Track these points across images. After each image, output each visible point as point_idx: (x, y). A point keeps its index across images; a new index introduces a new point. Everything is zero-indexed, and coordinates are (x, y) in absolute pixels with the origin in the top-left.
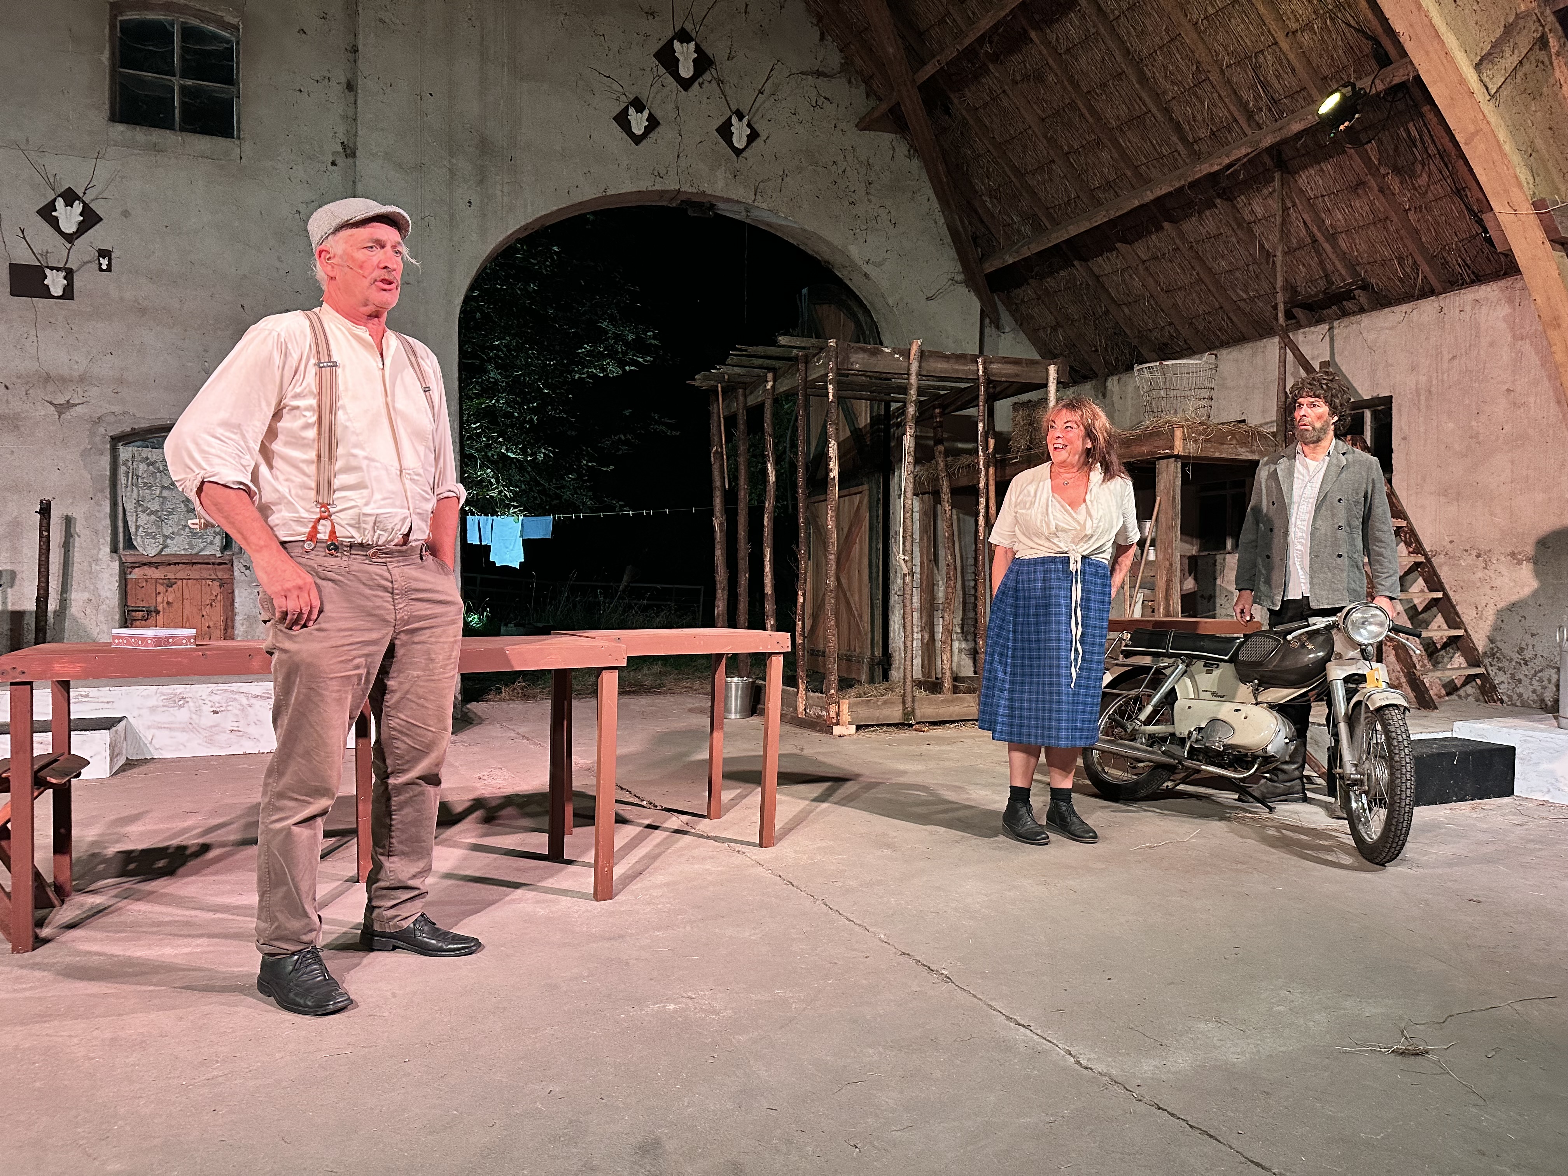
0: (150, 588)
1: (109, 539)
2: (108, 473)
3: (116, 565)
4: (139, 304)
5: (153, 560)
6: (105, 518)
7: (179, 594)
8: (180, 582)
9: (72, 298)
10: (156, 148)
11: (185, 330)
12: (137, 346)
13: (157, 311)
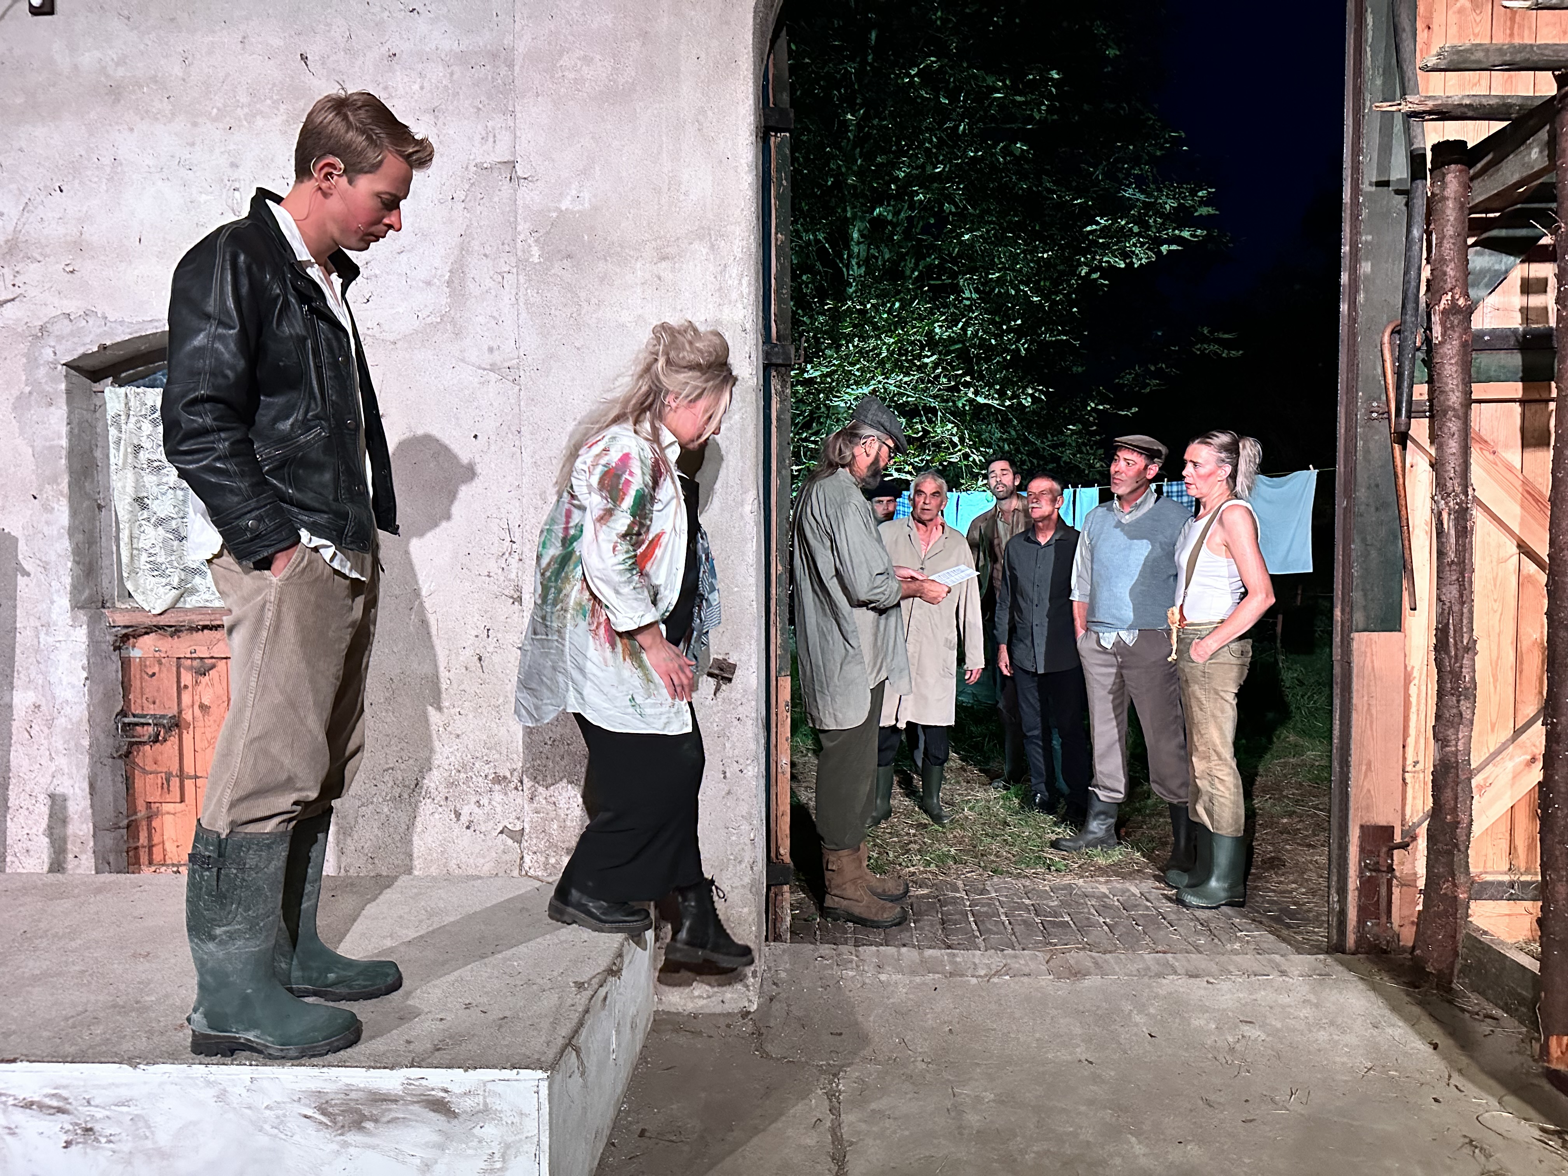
0: (167, 677)
1: (69, 580)
2: (64, 442)
3: (83, 634)
4: (108, 76)
5: (163, 621)
6: (60, 537)
7: (220, 690)
8: (221, 664)
11: (195, 124)
12: (108, 170)
13: (141, 87)
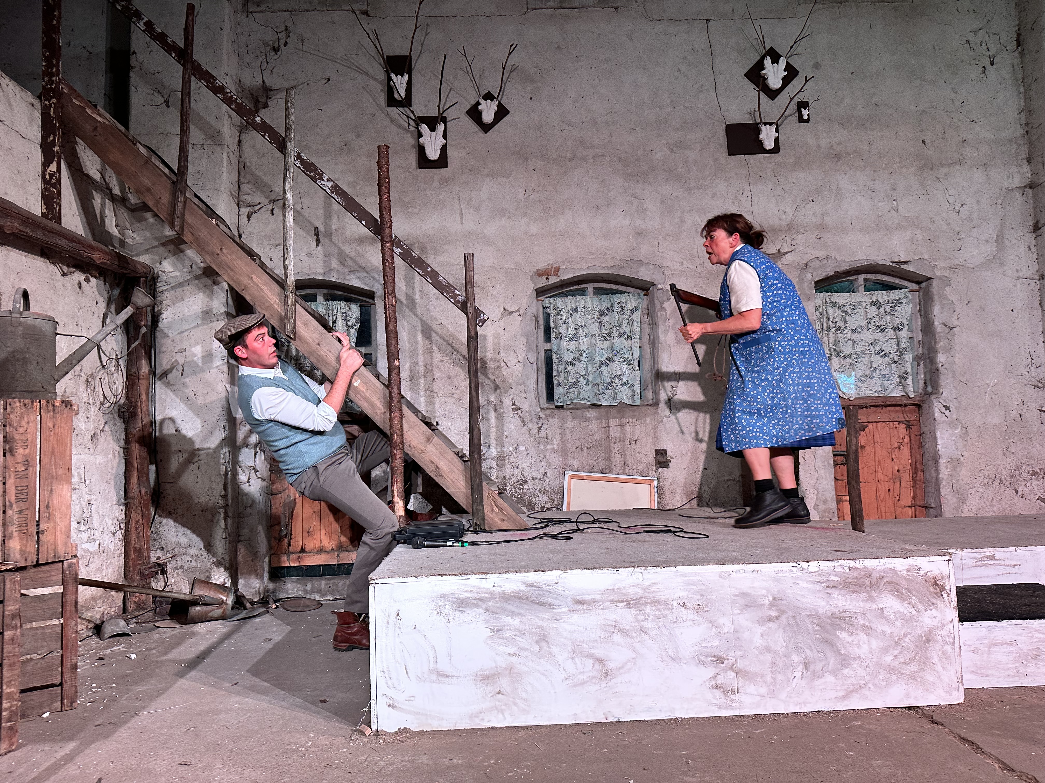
4: (834, 150)
7: (870, 438)
8: (870, 426)
9: (779, 152)
11: (875, 171)
12: (834, 191)
13: (849, 154)
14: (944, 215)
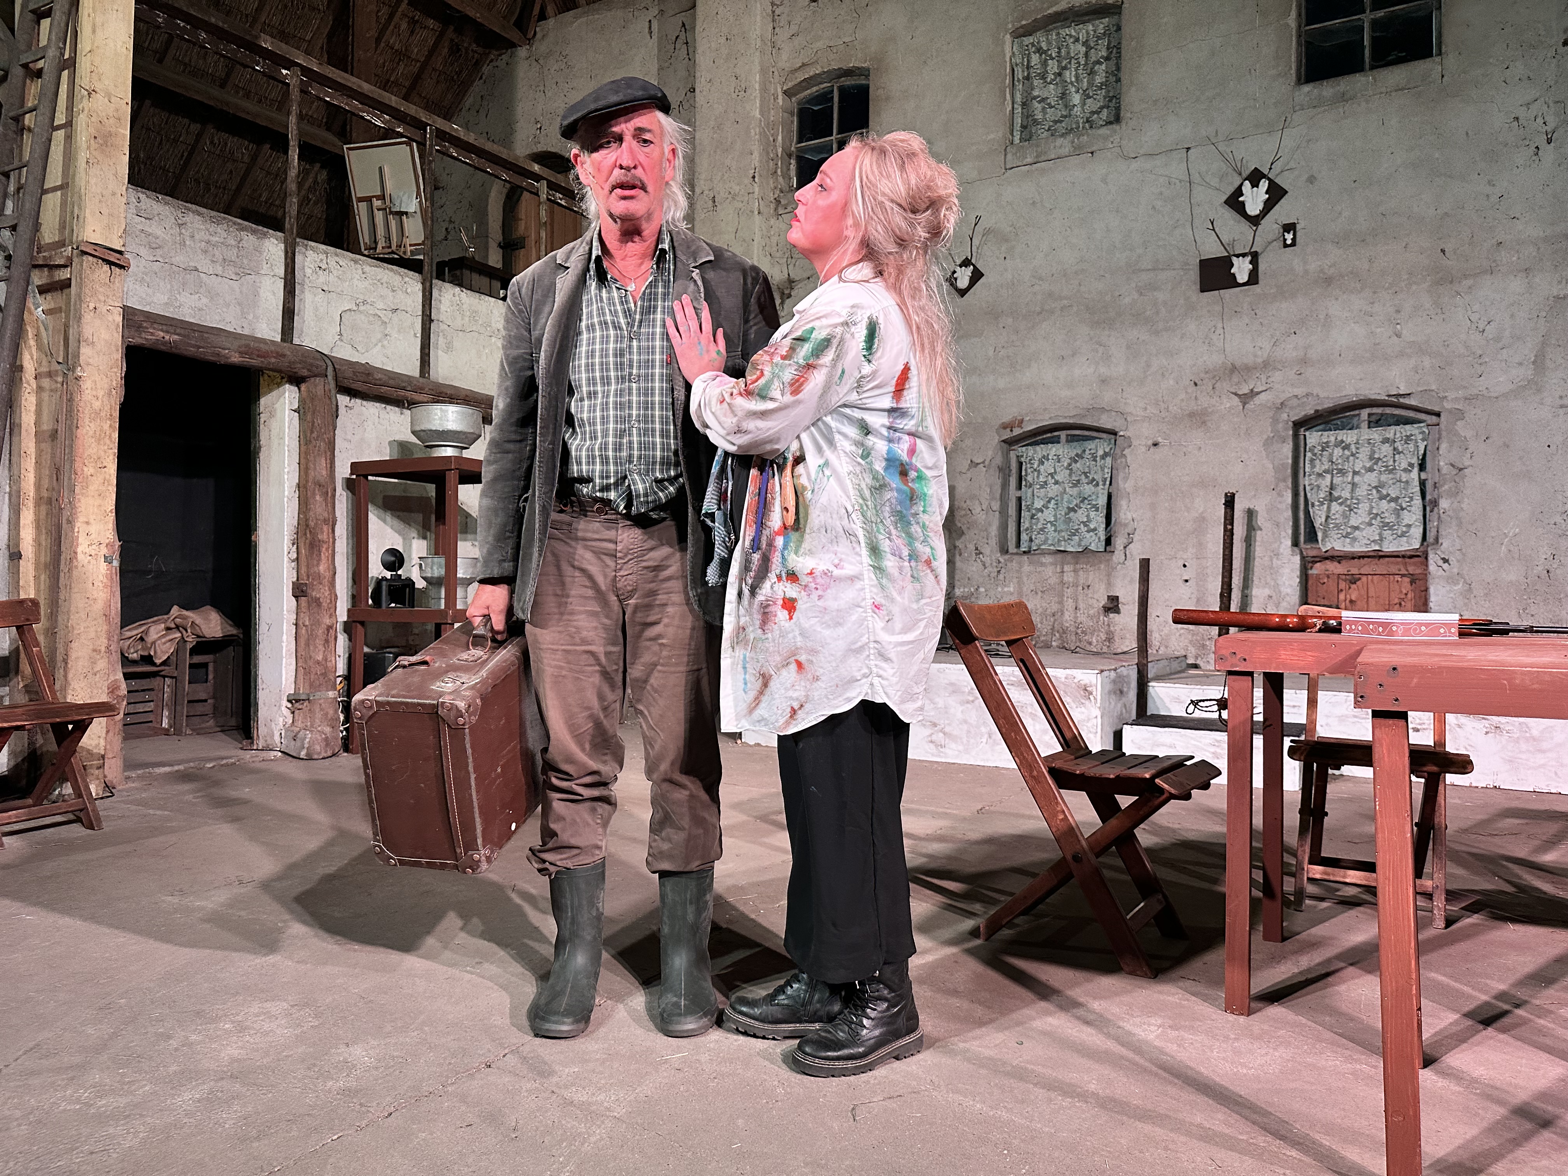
0: (1332, 585)
1: (1290, 532)
2: (1290, 461)
3: (1298, 558)
4: (1324, 273)
5: (1336, 554)
6: (1287, 509)
7: (1363, 592)
8: (1364, 578)
9: (1257, 283)
10: (1343, 98)
11: (1375, 293)
12: (1323, 321)
13: (1343, 277)
14: (1463, 336)
